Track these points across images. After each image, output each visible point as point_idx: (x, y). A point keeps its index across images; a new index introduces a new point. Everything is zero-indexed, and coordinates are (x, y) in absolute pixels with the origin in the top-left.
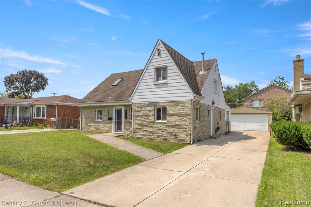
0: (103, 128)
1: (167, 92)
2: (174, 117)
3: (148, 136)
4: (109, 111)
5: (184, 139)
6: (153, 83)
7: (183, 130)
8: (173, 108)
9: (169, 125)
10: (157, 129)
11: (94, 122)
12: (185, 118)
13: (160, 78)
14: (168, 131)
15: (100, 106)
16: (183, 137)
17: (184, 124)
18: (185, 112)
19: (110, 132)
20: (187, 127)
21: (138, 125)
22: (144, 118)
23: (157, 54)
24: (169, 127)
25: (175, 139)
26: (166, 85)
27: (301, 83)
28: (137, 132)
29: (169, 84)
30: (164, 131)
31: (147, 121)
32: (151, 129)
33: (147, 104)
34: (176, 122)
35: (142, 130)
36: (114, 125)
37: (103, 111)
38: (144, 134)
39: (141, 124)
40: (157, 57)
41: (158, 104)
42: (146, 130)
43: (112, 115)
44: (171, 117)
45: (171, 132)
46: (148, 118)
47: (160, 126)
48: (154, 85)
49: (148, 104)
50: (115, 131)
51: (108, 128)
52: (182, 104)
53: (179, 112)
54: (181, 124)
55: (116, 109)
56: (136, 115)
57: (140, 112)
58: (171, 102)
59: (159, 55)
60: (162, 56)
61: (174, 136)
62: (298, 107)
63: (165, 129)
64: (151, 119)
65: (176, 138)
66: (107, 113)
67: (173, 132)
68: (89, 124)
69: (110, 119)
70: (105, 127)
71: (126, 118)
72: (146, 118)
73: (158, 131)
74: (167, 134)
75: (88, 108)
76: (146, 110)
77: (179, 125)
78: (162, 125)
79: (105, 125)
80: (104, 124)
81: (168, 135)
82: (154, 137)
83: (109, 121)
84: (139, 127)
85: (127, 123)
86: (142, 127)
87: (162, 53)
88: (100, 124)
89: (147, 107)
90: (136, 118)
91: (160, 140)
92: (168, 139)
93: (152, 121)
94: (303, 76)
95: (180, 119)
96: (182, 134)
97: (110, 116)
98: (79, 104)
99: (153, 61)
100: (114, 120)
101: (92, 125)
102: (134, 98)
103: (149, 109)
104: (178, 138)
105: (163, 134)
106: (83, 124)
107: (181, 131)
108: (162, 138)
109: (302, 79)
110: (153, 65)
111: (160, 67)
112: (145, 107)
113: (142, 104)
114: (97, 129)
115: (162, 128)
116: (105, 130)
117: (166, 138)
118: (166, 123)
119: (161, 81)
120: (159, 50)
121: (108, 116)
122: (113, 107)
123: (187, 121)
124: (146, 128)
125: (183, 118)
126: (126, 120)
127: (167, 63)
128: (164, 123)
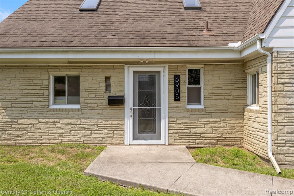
0: (88, 129)
4: (107, 79)
19: (115, 142)
36: (131, 119)
37: (81, 79)
43: (123, 91)
50: (134, 139)
51: (105, 131)
55: (134, 72)
66: (103, 85)
69: (116, 101)
71: (177, 98)
75: (18, 67)
80: (88, 118)
83: (115, 110)
85: (177, 115)
88: (73, 118)
97: (114, 92)
100: (132, 106)
101: (34, 121)
102: (280, 33)
114: (61, 135)
116: (93, 136)
121: (108, 94)
122: (126, 66)
126: (176, 104)
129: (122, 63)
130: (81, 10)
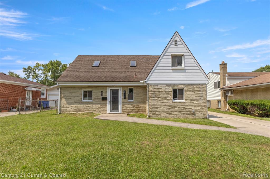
0: (95, 108)
1: (185, 76)
2: (192, 97)
3: (166, 114)
4: (102, 92)
5: (202, 115)
6: (171, 68)
7: (200, 107)
8: (191, 89)
9: (188, 103)
10: (176, 108)
11: (81, 103)
12: (202, 98)
13: (175, 64)
14: (187, 109)
15: (89, 86)
16: (200, 113)
17: (201, 103)
18: (202, 93)
19: (104, 113)
20: (204, 105)
21: (156, 104)
22: (161, 98)
23: (174, 43)
24: (187, 105)
25: (193, 115)
26: (183, 71)
27: (226, 77)
28: (154, 111)
29: (186, 70)
30: (183, 109)
31: (166, 100)
32: (170, 107)
33: (164, 86)
34: (194, 101)
35: (159, 109)
36: (109, 105)
37: (93, 92)
38: (162, 113)
39: (159, 104)
40: (174, 46)
41: (176, 86)
42: (165, 108)
43: (107, 96)
44: (189, 97)
45: (190, 109)
46: (166, 98)
47: (179, 105)
48: (172, 69)
49: (166, 85)
50: (110, 111)
51: (101, 109)
52: (199, 87)
53: (196, 93)
54: (198, 103)
55: (111, 90)
56: (152, 95)
57: (158, 93)
58: (189, 85)
59: (176, 45)
60: (179, 46)
61: (192, 113)
62: (230, 91)
63: (184, 108)
64: (169, 99)
65: (195, 114)
66: (100, 93)
67: (191, 109)
68: (72, 106)
69: (105, 99)
70: (96, 108)
71: (125, 98)
72: (163, 98)
73: (177, 109)
74: (185, 111)
75: (71, 88)
76: (164, 91)
77: (197, 103)
78: (181, 104)
79: (97, 106)
80: (95, 105)
81: (187, 112)
82: (173, 115)
83: (104, 102)
84: (156, 107)
85: (125, 103)
86: (160, 107)
87: (179, 43)
88: (90, 104)
89: (164, 89)
90: (153, 99)
91: (179, 117)
92: (186, 115)
93: (170, 100)
94: (227, 73)
95: (197, 99)
96: (200, 110)
97: (104, 96)
98: (58, 83)
99: (170, 49)
100: (110, 100)
101: (77, 106)
103: (167, 90)
104: (196, 115)
105: (182, 112)
106: (62, 106)
107: (199, 108)
108: (181, 115)
109: (227, 75)
110: (171, 53)
111: (176, 55)
112: (163, 88)
113: (159, 86)
114: (86, 110)
115: (181, 106)
116: (96, 111)
117: (185, 115)
118: (184, 102)
119: (176, 66)
120: (176, 41)
121: (102, 97)
122: (108, 88)
123: (204, 100)
124: (164, 107)
125: (200, 98)
126: (124, 100)
127: (184, 53)
128: (183, 102)
129: (107, 87)
130: (93, 67)
